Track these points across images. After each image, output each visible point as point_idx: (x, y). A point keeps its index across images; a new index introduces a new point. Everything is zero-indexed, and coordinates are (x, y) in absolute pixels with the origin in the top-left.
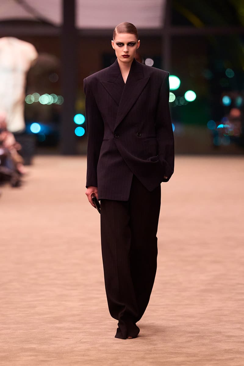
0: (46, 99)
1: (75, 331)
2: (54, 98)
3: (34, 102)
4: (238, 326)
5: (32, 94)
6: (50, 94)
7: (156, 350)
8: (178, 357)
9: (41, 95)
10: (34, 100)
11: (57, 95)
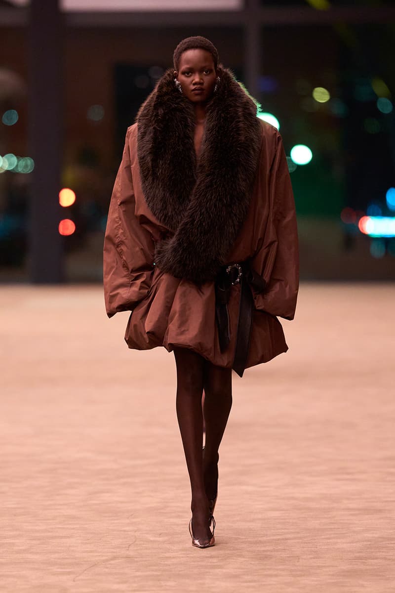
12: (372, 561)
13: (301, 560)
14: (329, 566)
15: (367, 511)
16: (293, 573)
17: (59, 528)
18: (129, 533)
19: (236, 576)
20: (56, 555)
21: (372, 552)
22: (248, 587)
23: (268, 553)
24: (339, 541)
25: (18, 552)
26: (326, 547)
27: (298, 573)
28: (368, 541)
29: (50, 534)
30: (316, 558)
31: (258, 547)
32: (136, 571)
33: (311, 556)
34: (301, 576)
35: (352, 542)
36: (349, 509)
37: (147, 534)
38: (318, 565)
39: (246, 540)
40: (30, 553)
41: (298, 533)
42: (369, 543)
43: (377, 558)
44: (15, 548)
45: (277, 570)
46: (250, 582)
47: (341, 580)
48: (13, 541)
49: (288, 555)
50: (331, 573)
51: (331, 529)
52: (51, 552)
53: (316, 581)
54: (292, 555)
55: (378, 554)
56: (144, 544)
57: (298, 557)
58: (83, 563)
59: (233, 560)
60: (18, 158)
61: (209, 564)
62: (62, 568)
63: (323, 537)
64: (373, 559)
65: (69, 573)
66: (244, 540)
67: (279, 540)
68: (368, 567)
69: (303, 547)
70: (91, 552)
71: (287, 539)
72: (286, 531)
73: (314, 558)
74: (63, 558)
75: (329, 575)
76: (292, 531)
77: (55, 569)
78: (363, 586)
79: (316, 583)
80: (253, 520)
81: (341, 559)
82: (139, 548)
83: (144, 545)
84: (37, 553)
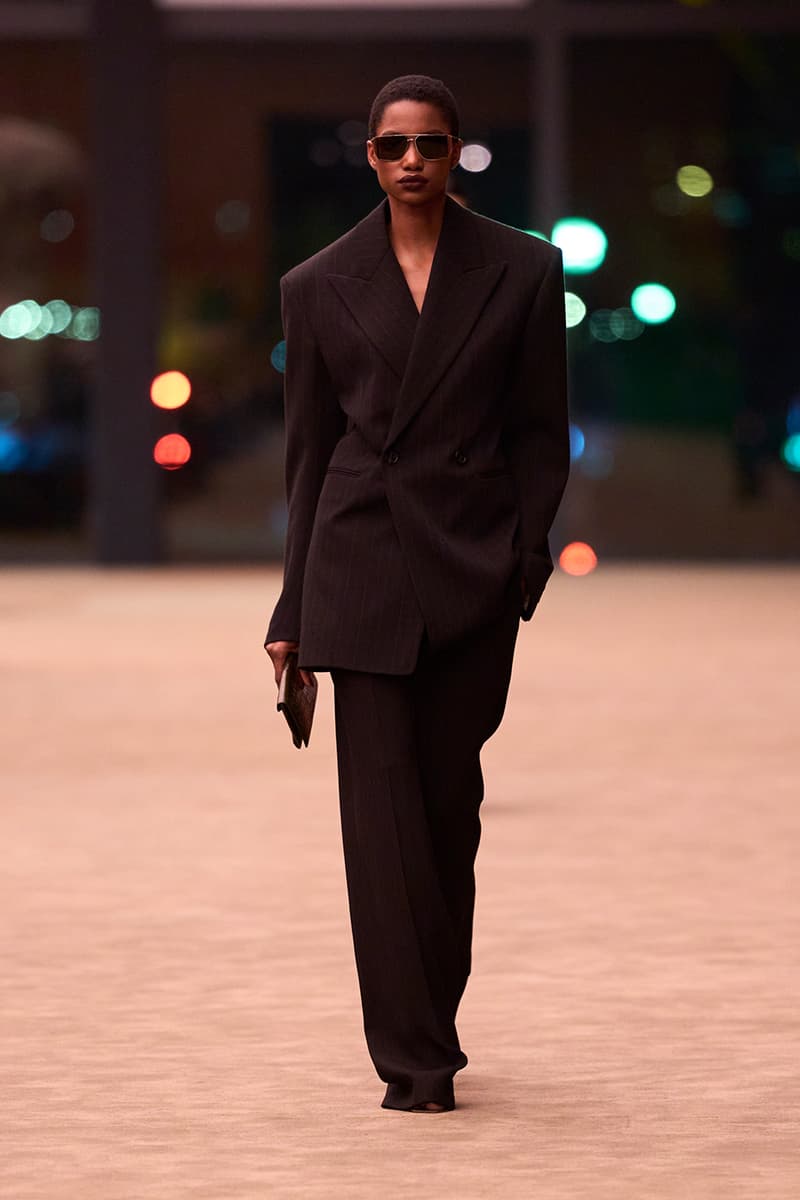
0: (24, 320)
2: (56, 316)
12: (777, 1125)
13: (633, 1124)
14: (688, 1137)
15: (771, 1025)
16: (617, 1149)
17: (142, 1059)
18: (288, 1069)
19: (499, 1156)
20: (138, 1114)
21: (778, 1108)
22: (526, 1177)
23: (566, 1110)
24: (710, 1084)
25: (59, 1107)
26: (685, 1098)
27: (629, 1149)
28: (771, 1084)
29: (122, 1070)
30: (665, 1119)
31: (545, 1097)
32: (297, 1146)
33: (656, 1116)
34: (634, 1154)
35: (738, 1088)
36: (732, 1021)
37: (321, 1070)
38: (668, 1133)
39: (523, 1083)
40: (84, 1109)
41: (629, 1068)
42: (771, 1089)
43: (787, 1120)
44: (51, 1099)
45: (584, 1143)
46: (529, 1167)
47: (714, 1163)
48: (51, 1085)
49: (607, 1114)
50: (693, 1149)
51: (697, 1060)
52: (124, 1108)
53: (665, 1165)
54: (615, 1114)
55: (790, 1112)
56: (314, 1091)
57: (627, 1117)
58: (188, 1128)
59: (495, 1124)
60: (73, 310)
61: (446, 1131)
62: (146, 1140)
63: (679, 1077)
64: (781, 1121)
65: (162, 1149)
66: (518, 1083)
67: (589, 1082)
68: (769, 1138)
69: (639, 1098)
70: (208, 1106)
71: (605, 1082)
72: (604, 1064)
73: (660, 1119)
74: (149, 1120)
75: (689, 1153)
76: (617, 1065)
77: (133, 1141)
78: (757, 1175)
79: (663, 1169)
80: (539, 1044)
81: (714, 1121)
82: (304, 1099)
83: (313, 1094)
84: (95, 1109)
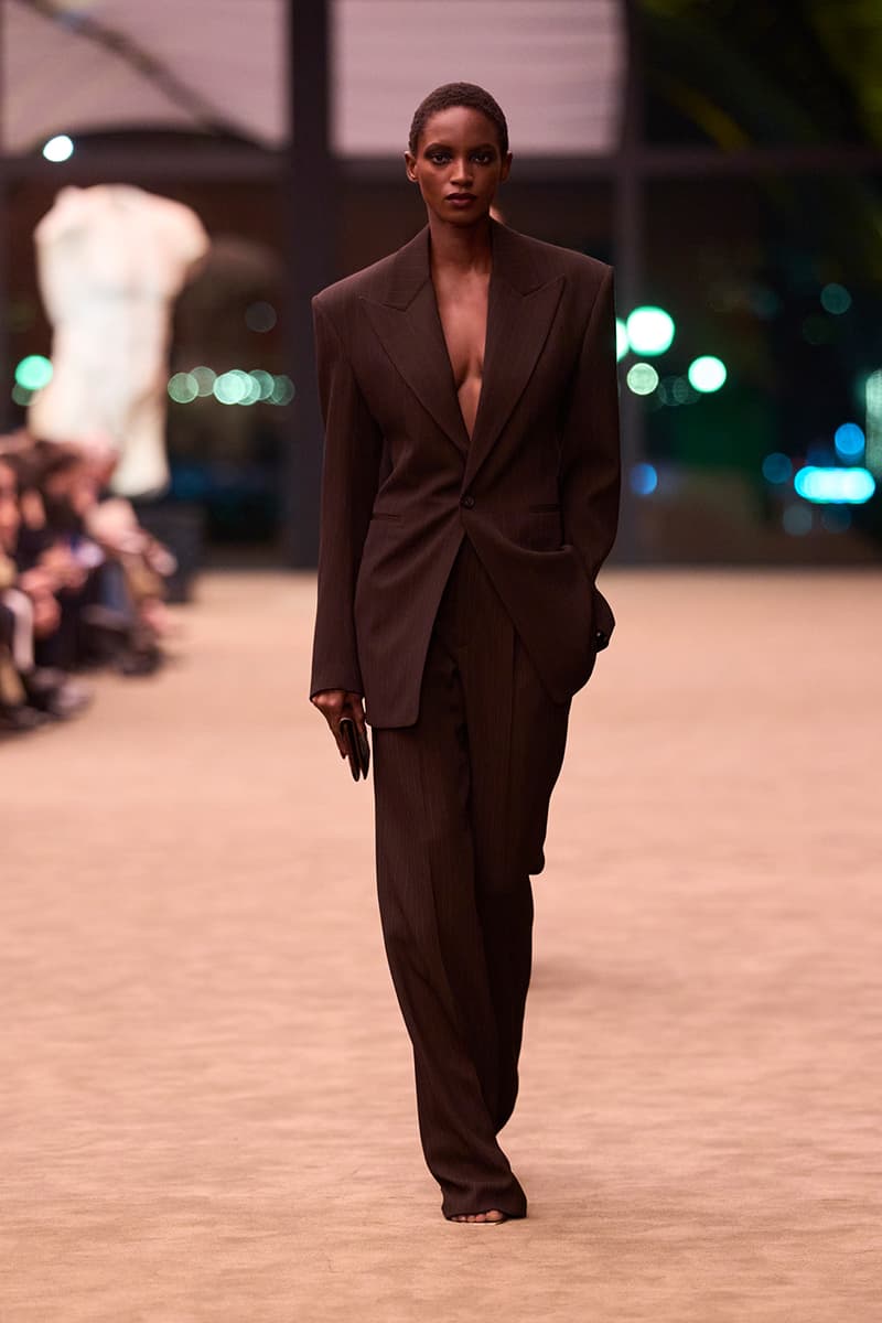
0: (237, 388)
1: (334, 1142)
2: (263, 385)
3: (197, 397)
4: (868, 1121)
5: (187, 372)
6: (247, 372)
7: (600, 1202)
8: (670, 1225)
9: (219, 373)
10: (197, 389)
11: (274, 373)
